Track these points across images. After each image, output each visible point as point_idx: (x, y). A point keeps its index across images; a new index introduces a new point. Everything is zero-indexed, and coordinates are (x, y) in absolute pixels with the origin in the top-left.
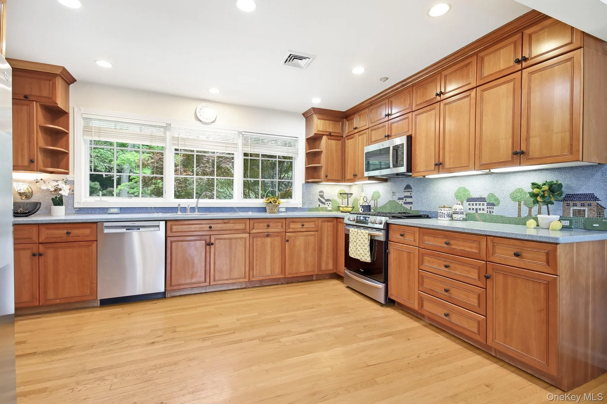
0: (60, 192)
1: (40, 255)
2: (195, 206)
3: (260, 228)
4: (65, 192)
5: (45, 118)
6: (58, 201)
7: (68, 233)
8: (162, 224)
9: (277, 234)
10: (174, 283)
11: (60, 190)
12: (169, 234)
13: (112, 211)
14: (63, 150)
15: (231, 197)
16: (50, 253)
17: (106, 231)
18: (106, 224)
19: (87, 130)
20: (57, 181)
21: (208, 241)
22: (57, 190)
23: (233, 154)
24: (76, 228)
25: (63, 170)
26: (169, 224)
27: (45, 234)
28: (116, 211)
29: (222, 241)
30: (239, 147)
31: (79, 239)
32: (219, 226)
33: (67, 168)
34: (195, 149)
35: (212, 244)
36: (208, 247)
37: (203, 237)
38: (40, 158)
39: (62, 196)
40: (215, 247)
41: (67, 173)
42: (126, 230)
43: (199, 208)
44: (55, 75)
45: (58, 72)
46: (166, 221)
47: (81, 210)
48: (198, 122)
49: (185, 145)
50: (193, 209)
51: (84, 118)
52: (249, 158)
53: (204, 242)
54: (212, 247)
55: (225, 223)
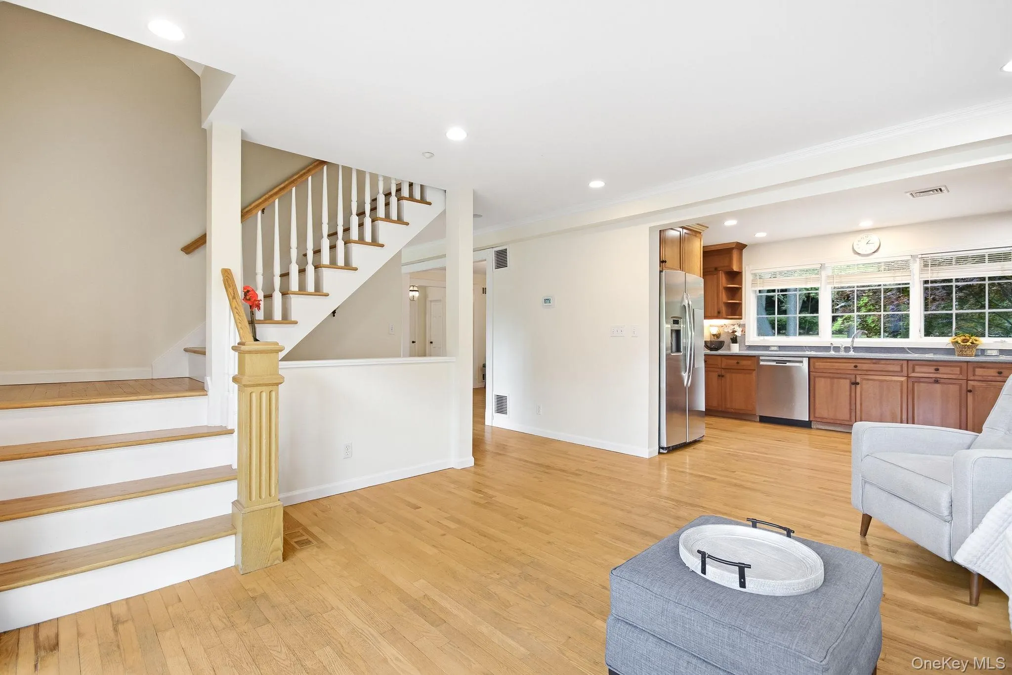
0: (735, 333)
1: (723, 376)
2: (850, 346)
3: (921, 372)
4: (738, 334)
5: (727, 279)
6: (734, 340)
7: (738, 363)
8: (806, 361)
9: (950, 381)
10: (817, 415)
11: (736, 332)
12: (812, 369)
13: (773, 348)
14: (738, 302)
15: (906, 335)
16: (728, 376)
17: (762, 363)
18: (761, 358)
19: (754, 283)
20: (734, 325)
21: (853, 380)
22: (734, 332)
23: (909, 284)
24: (744, 360)
25: (738, 317)
26: (812, 360)
27: (725, 363)
28: (775, 348)
29: (870, 382)
30: (914, 274)
31: (745, 368)
32: (865, 367)
33: (741, 315)
34: (855, 285)
35: (858, 384)
36: (853, 386)
37: (848, 376)
38: (724, 309)
39: (737, 336)
40: (861, 387)
41: (741, 319)
42: (777, 363)
43: (854, 348)
44: (732, 249)
45: (734, 246)
46: (809, 358)
47: (750, 347)
48: (857, 256)
49: (841, 282)
50: (847, 349)
51: (752, 274)
52: (929, 285)
53: (848, 381)
54: (858, 387)
55: (874, 363)
